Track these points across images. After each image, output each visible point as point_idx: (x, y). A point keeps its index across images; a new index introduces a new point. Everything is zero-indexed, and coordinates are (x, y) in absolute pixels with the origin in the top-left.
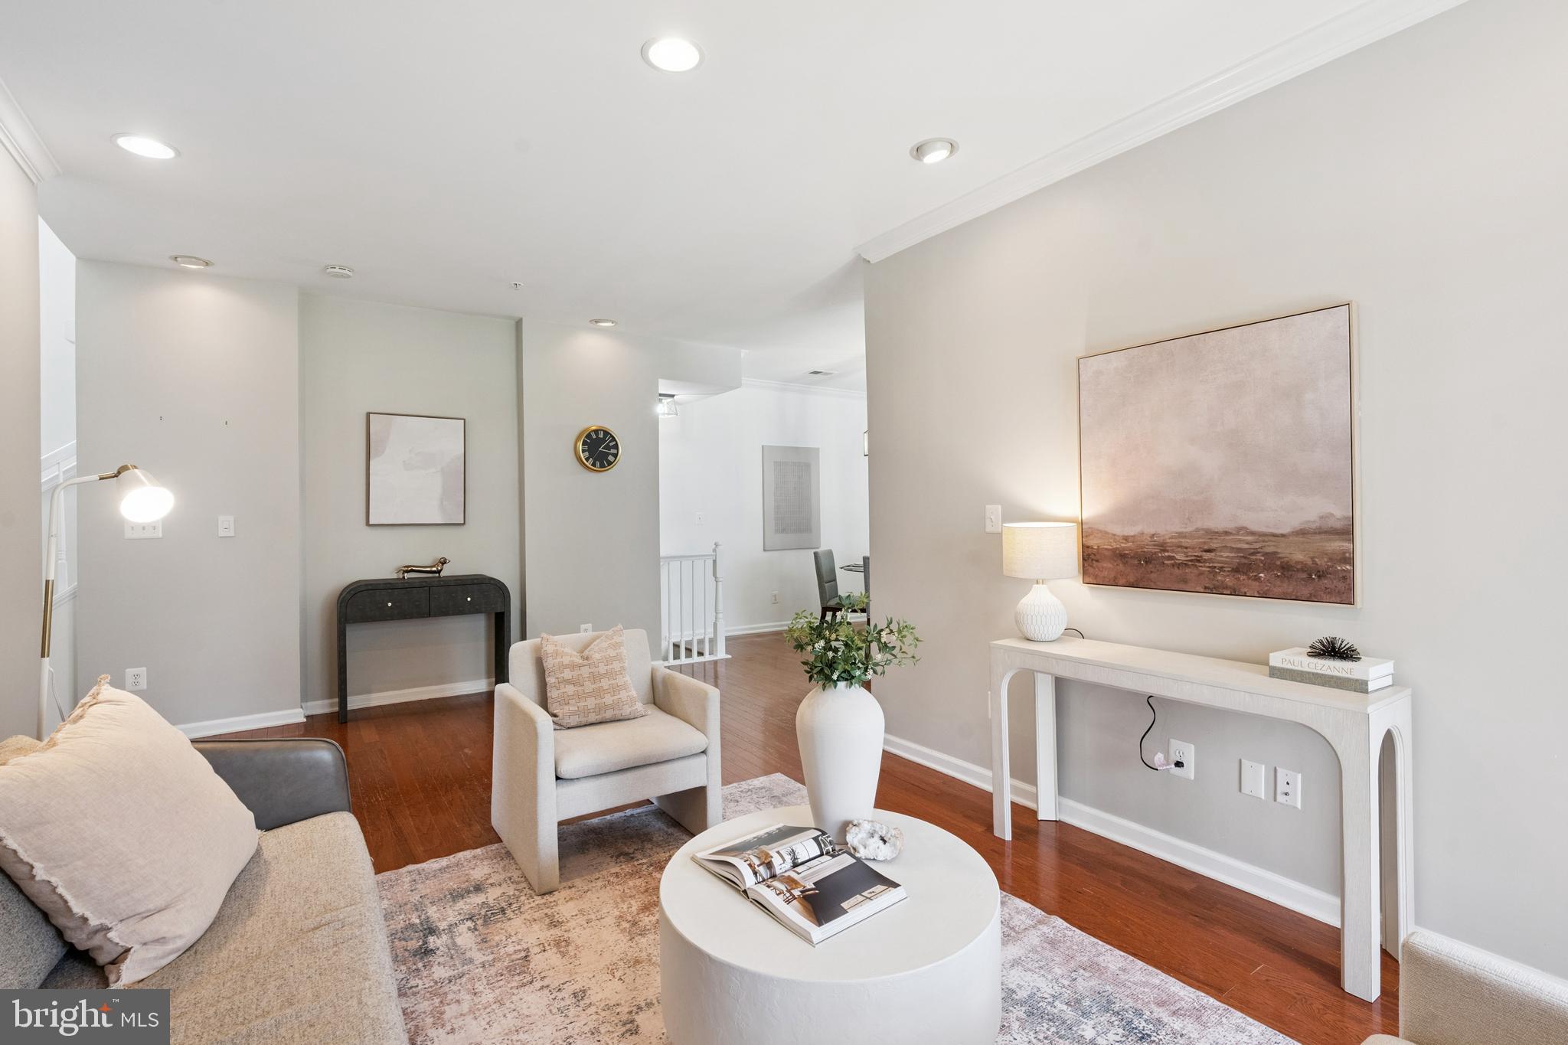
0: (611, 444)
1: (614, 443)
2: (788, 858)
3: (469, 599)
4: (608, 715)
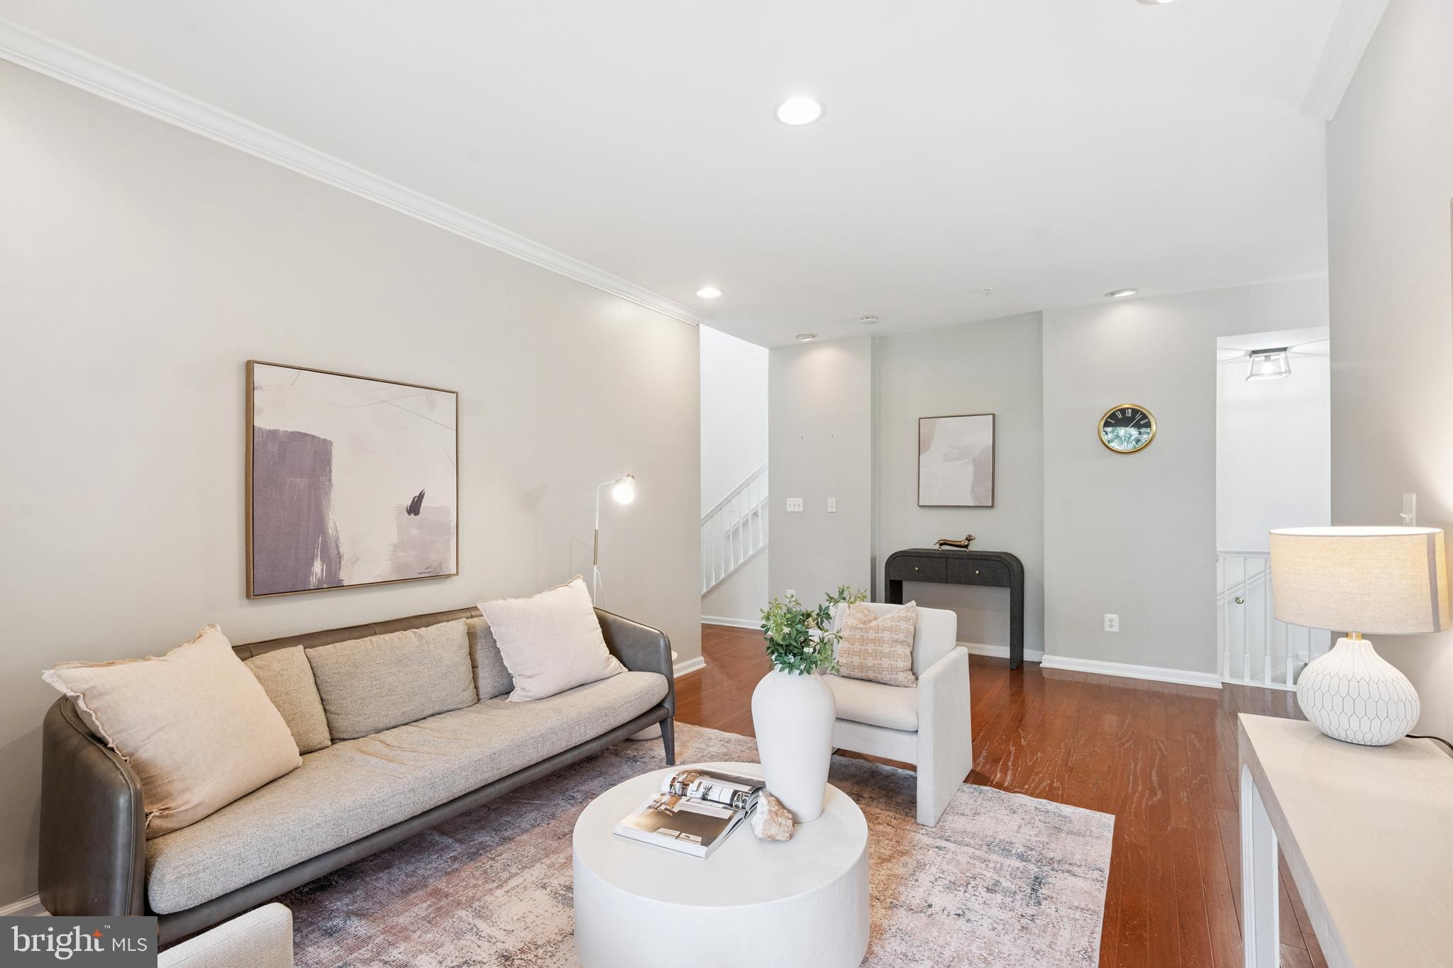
0: (1142, 423)
1: (1146, 421)
2: (702, 790)
3: (977, 572)
4: (871, 675)
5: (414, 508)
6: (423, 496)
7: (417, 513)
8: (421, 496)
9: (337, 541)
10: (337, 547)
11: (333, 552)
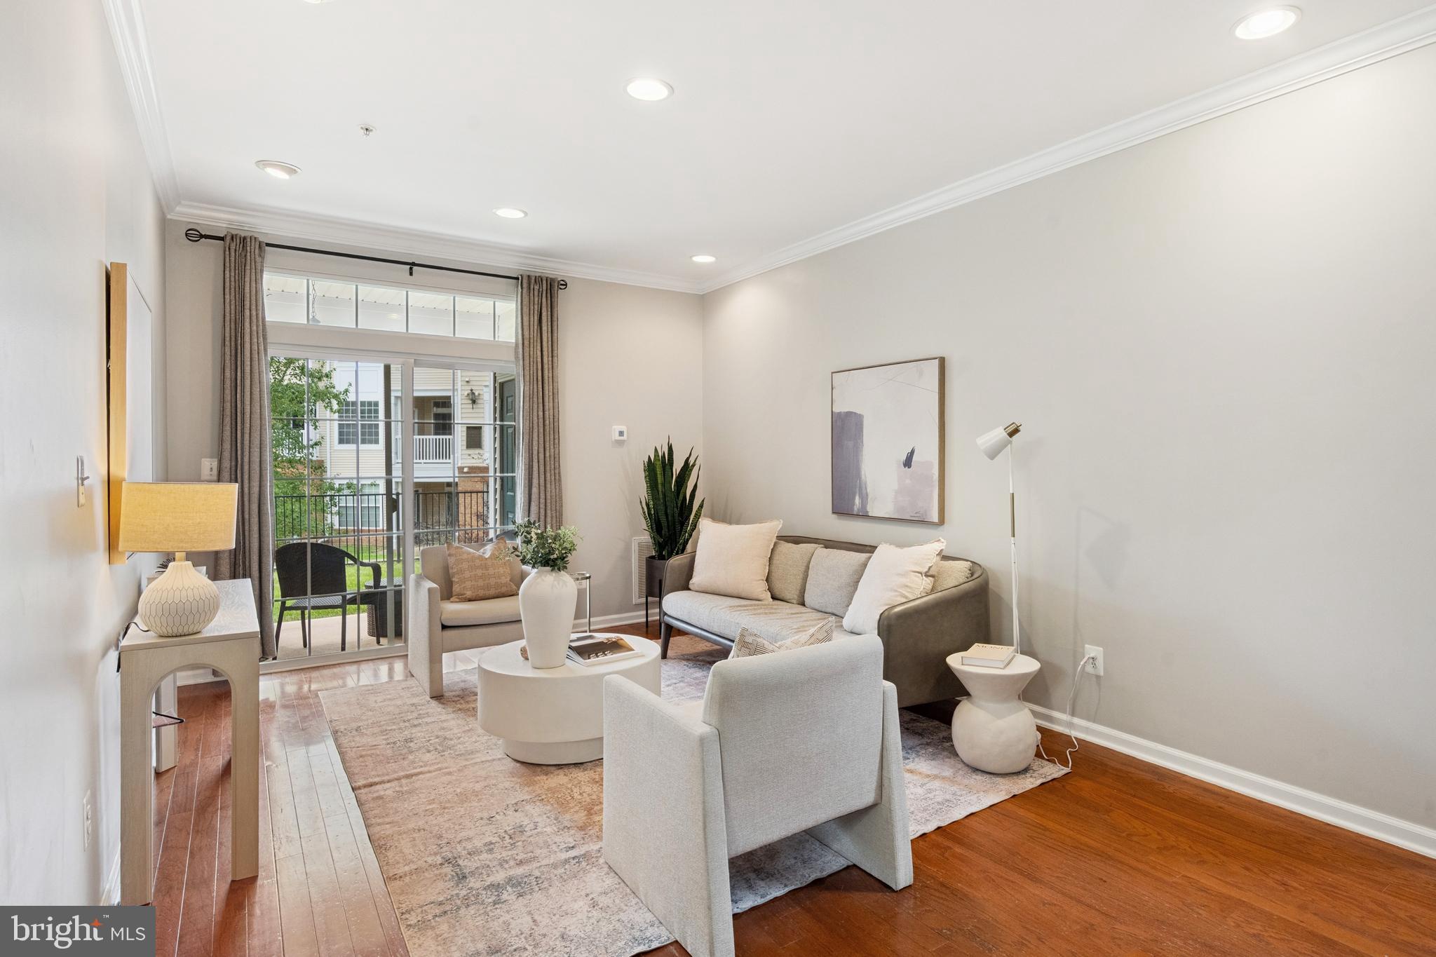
5: (908, 463)
6: (914, 452)
7: (910, 467)
8: (912, 452)
9: (866, 484)
10: (866, 489)
11: (864, 492)
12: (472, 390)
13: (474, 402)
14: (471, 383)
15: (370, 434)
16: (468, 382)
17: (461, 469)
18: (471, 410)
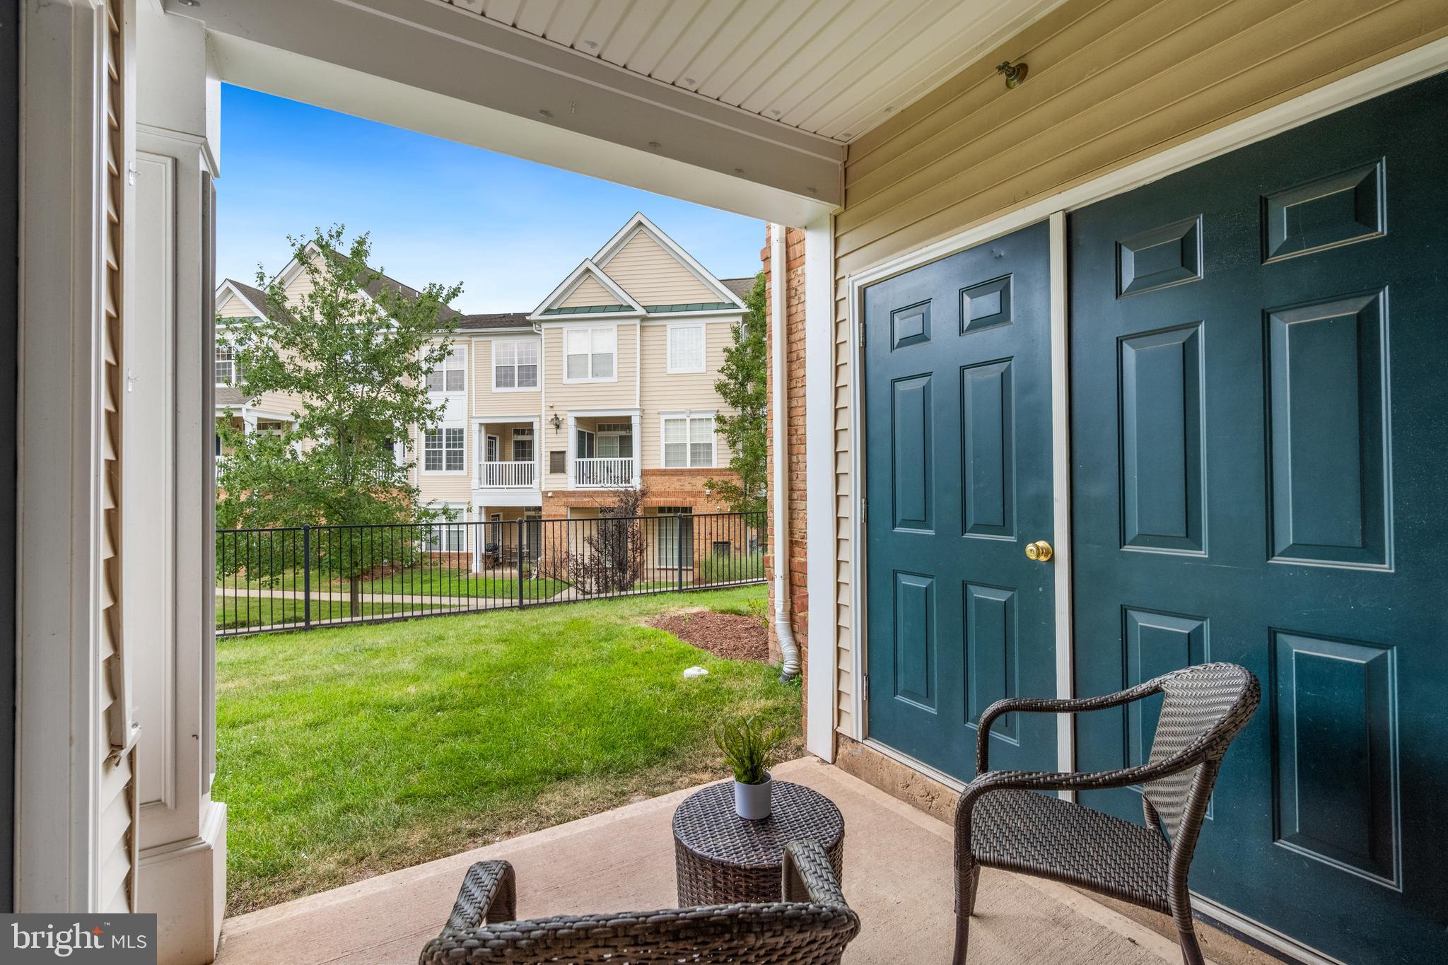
12: (556, 415)
13: (558, 427)
14: (555, 408)
15: (455, 460)
16: (551, 407)
17: (545, 494)
18: (555, 435)
